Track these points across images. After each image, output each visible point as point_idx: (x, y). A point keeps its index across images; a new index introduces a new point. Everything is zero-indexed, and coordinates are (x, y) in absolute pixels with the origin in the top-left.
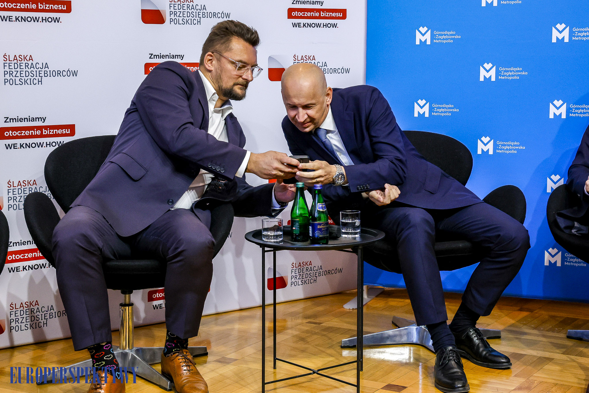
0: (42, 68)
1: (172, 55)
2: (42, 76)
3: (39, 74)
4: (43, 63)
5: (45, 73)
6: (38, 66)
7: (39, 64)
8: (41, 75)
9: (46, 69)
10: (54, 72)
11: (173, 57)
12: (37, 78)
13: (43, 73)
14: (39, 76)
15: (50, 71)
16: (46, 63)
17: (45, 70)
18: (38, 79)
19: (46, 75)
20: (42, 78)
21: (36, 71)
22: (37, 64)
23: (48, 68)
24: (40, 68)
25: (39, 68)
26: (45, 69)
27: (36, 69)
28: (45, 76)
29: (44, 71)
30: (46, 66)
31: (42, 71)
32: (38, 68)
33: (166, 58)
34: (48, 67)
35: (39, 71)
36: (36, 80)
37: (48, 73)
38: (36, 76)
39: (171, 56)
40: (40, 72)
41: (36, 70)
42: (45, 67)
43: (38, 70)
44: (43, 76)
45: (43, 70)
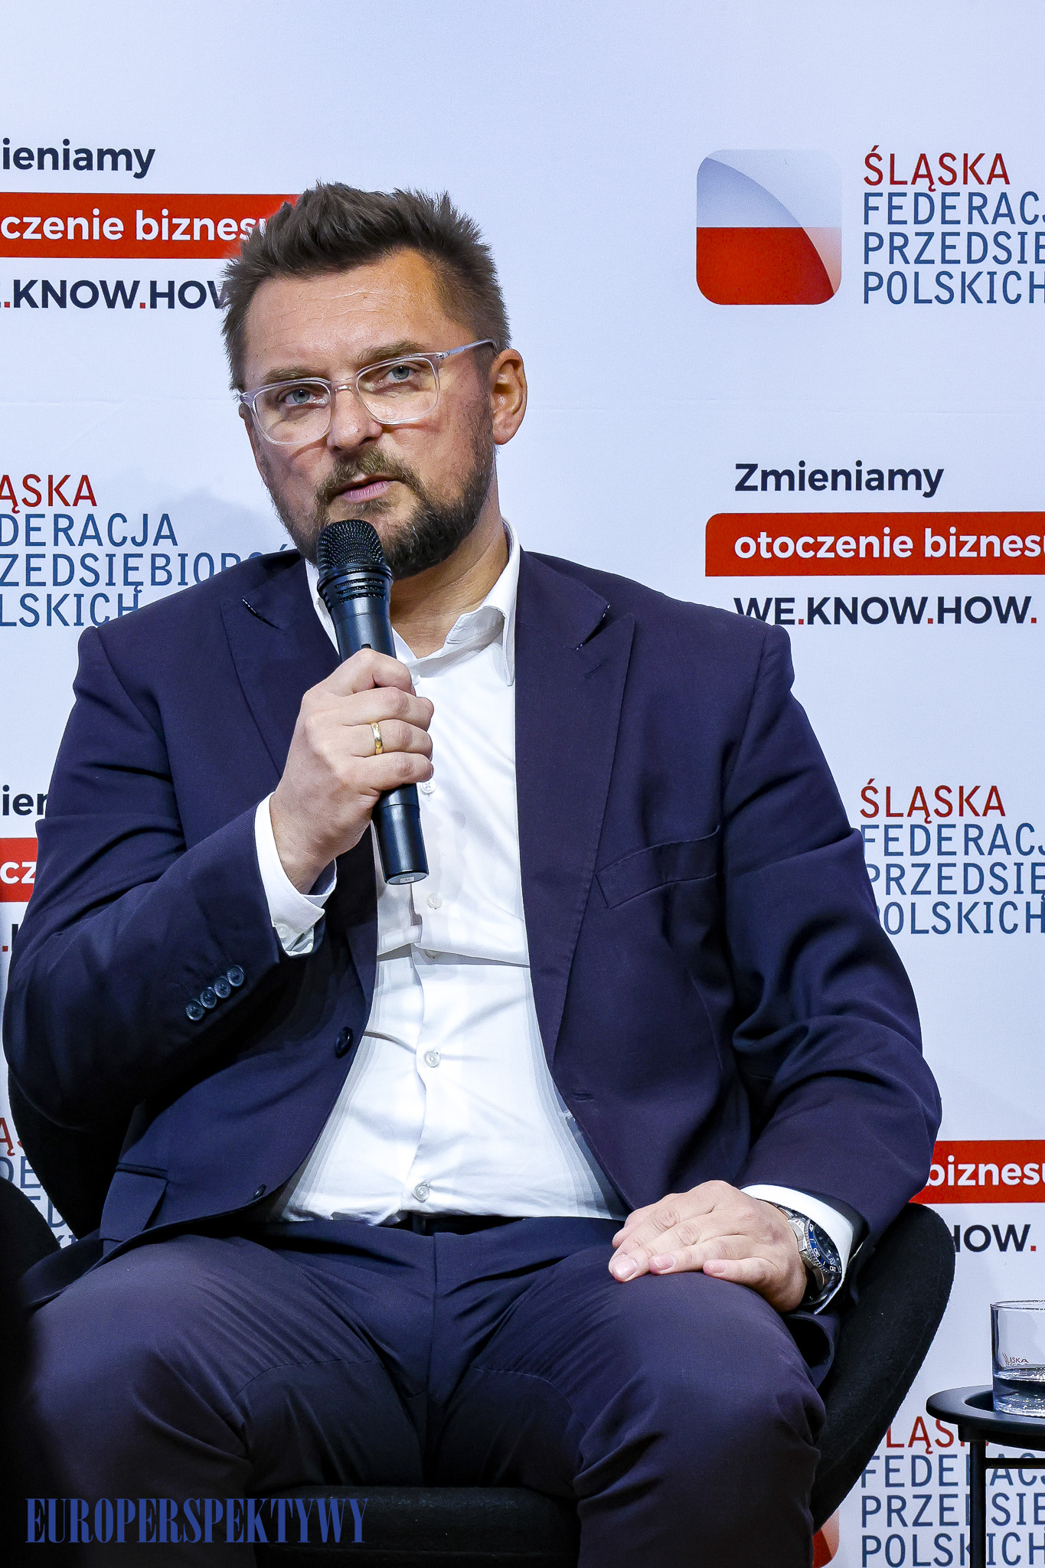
0: (139, 539)
1: (870, 473)
2: (141, 584)
3: (127, 569)
4: (145, 516)
5: (154, 568)
6: (119, 530)
7: (125, 521)
8: (133, 576)
9: (165, 546)
10: (204, 561)
11: (874, 484)
12: (112, 593)
13: (144, 564)
14: (126, 583)
15: (183, 556)
16: (165, 517)
17: (157, 550)
18: (120, 596)
19: (161, 576)
20: (137, 592)
21: (111, 557)
22: (118, 520)
23: (175, 543)
24: (133, 539)
25: (125, 539)
26: (156, 543)
27: (108, 548)
28: (154, 583)
29: (154, 556)
30: (165, 531)
31: (141, 556)
32: (118, 539)
33: (834, 487)
34: (172, 536)
35: (127, 556)
36: (107, 600)
37: (175, 567)
38: (111, 583)
39: (865, 477)
40: (132, 562)
41: (112, 549)
42: (159, 536)
43: (120, 552)
44: (147, 581)
45: (148, 550)
